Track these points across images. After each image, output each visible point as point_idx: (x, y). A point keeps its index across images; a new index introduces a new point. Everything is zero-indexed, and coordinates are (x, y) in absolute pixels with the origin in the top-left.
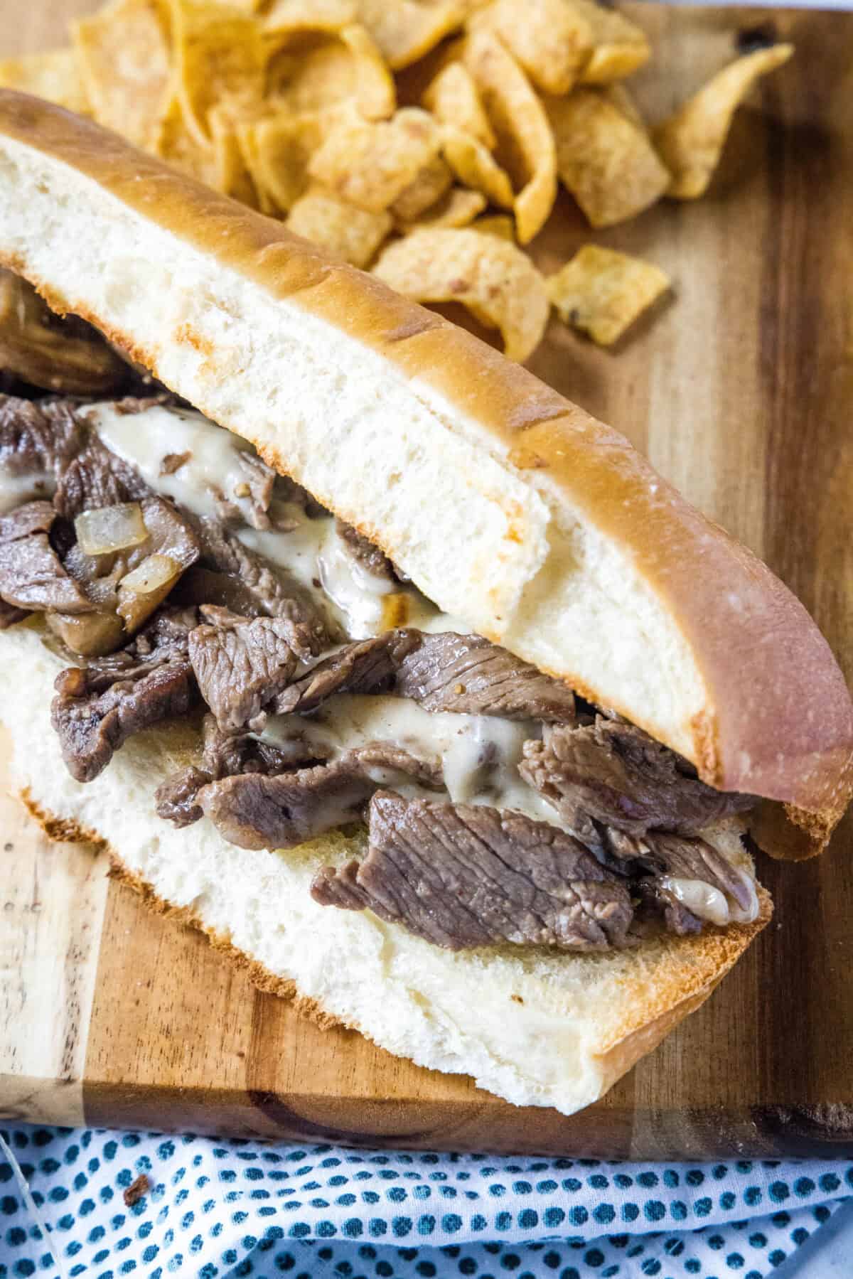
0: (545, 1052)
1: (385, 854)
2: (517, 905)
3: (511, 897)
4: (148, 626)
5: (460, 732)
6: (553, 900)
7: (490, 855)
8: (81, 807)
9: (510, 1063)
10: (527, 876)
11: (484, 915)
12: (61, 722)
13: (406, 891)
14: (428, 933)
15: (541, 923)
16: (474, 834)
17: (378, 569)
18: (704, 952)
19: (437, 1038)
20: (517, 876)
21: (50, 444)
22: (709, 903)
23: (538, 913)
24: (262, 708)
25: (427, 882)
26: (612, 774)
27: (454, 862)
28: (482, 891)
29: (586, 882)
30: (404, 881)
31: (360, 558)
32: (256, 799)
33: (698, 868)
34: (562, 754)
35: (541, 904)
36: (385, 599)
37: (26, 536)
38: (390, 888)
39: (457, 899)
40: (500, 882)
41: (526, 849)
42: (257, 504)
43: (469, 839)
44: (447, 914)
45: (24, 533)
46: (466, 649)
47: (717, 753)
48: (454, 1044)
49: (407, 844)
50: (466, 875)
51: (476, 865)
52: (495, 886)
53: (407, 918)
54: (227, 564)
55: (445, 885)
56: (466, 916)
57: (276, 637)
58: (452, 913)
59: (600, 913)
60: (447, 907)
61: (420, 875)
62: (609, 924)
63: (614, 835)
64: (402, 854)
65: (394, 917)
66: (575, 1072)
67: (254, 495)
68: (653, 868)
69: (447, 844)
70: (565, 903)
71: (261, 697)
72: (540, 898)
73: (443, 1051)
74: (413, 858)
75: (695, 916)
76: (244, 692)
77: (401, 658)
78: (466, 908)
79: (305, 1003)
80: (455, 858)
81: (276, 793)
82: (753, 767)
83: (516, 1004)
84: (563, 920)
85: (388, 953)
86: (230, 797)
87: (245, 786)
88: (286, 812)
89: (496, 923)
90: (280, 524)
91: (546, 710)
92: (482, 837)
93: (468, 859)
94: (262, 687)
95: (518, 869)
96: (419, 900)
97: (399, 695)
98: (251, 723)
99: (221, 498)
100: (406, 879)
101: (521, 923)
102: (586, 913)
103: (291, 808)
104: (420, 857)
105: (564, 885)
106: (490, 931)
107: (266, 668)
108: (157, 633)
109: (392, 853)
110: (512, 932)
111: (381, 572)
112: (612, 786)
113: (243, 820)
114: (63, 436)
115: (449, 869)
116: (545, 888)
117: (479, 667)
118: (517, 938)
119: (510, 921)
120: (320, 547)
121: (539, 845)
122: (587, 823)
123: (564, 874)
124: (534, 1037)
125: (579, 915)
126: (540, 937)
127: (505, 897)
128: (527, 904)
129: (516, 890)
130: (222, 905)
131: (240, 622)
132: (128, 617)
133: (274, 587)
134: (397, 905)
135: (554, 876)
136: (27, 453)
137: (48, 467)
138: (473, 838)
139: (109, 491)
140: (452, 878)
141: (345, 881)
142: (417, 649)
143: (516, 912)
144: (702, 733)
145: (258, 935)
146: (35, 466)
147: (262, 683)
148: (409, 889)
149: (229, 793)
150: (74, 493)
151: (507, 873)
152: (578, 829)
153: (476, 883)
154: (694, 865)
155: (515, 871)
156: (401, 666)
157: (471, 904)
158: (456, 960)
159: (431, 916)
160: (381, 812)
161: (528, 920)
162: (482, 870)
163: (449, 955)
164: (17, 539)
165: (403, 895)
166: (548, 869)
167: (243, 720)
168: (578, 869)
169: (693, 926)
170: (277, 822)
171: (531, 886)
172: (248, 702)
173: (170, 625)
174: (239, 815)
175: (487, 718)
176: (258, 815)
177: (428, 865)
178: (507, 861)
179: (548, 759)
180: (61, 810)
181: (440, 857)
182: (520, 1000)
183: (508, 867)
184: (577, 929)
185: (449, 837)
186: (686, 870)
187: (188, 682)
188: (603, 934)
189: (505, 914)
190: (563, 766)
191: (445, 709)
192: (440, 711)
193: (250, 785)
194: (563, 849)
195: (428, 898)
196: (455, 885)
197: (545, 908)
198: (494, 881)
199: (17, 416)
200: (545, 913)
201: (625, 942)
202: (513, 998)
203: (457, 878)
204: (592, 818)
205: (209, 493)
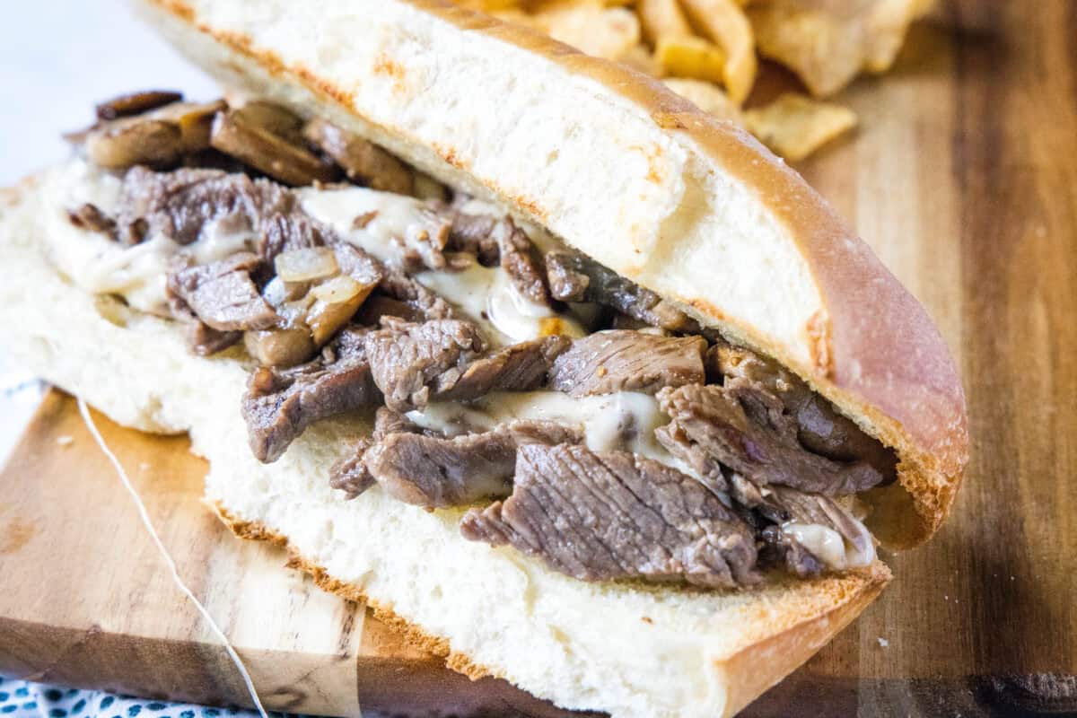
0: (674, 674)
1: (528, 491)
2: (648, 539)
3: (643, 530)
4: (333, 340)
5: (603, 408)
6: (681, 535)
7: (623, 489)
8: (267, 507)
9: (642, 690)
10: (657, 510)
11: (618, 546)
12: (249, 410)
13: (546, 524)
14: (566, 566)
15: (668, 554)
16: (609, 470)
17: (537, 297)
18: (823, 590)
19: (577, 672)
20: (647, 510)
21: (259, 207)
22: (826, 543)
23: (667, 546)
24: (424, 384)
25: (566, 517)
26: (736, 417)
27: (591, 497)
28: (615, 524)
29: (713, 518)
30: (544, 516)
31: (522, 289)
32: (416, 456)
33: (816, 516)
34: (690, 396)
35: (670, 539)
36: (542, 321)
37: (230, 272)
38: (531, 521)
39: (593, 532)
40: (633, 516)
41: (657, 484)
42: (434, 245)
43: (605, 475)
44: (583, 546)
45: (228, 270)
46: (610, 342)
47: (830, 351)
48: (591, 679)
49: (548, 481)
50: (602, 509)
51: (610, 498)
52: (628, 520)
53: (547, 552)
54: (406, 293)
55: (582, 519)
56: (600, 548)
57: (442, 333)
58: (589, 546)
59: (723, 543)
60: (583, 539)
61: (559, 510)
62: (732, 556)
63: (738, 481)
64: (543, 491)
65: (536, 551)
66: (700, 692)
67: (431, 238)
68: (775, 517)
69: (585, 480)
70: (692, 538)
71: (425, 376)
72: (669, 532)
73: (582, 687)
74: (553, 494)
75: (813, 556)
76: (409, 369)
77: (553, 358)
78: (600, 541)
79: (457, 658)
80: (591, 493)
81: (433, 452)
82: (863, 376)
83: (646, 624)
84: (690, 552)
85: (532, 595)
86: (392, 452)
87: (406, 442)
88: (443, 471)
89: (629, 554)
90: (453, 263)
91: (678, 377)
92: (616, 472)
93: (603, 492)
94: (426, 367)
95: (649, 503)
96: (557, 533)
97: (551, 390)
98: (414, 396)
99: (403, 244)
100: (547, 514)
101: (651, 555)
102: (711, 545)
103: (448, 467)
104: (559, 492)
105: (691, 520)
106: (623, 564)
107: (431, 352)
108: (341, 346)
109: (535, 490)
110: (643, 563)
111: (540, 300)
112: (735, 426)
113: (404, 476)
114: (270, 201)
115: (586, 504)
116: (674, 523)
117: (620, 353)
118: (646, 569)
119: (641, 553)
120: (489, 287)
121: (669, 481)
122: (713, 468)
123: (691, 509)
124: (663, 658)
125: (704, 547)
126: (668, 567)
127: (637, 530)
128: (657, 537)
129: (648, 524)
130: (387, 580)
131: (412, 326)
132: (315, 326)
133: (446, 310)
134: (538, 538)
135: (683, 512)
136: (239, 214)
137: (256, 227)
138: (608, 474)
139: (306, 236)
140: (589, 512)
141: (491, 517)
142: (568, 350)
143: (646, 545)
144: (816, 334)
145: (417, 602)
146: (245, 225)
147: (427, 364)
148: (549, 523)
149: (390, 448)
150: (275, 238)
151: (639, 506)
152: (706, 473)
153: (611, 517)
154: (813, 513)
155: (646, 506)
156: (553, 365)
157: (606, 536)
158: (593, 594)
159: (569, 549)
160: (526, 457)
161: (657, 554)
162: (615, 502)
163: (586, 588)
164: (223, 275)
165: (544, 528)
166: (676, 503)
167: (407, 394)
168: (705, 507)
169: (812, 568)
170: (434, 479)
171: (661, 521)
172: (412, 378)
173: (351, 337)
174: (400, 469)
175: (627, 393)
176: (418, 471)
177: (567, 500)
178: (640, 496)
179: (677, 399)
180: (248, 512)
181: (578, 492)
182: (650, 621)
183: (640, 501)
184: (701, 559)
185: (586, 474)
186: (805, 517)
187: (364, 375)
188: (727, 567)
189: (636, 545)
190: (691, 405)
191: (590, 393)
192: (586, 396)
193: (410, 441)
194: (691, 488)
195: (567, 531)
196: (590, 519)
197: (673, 542)
198: (627, 515)
199: (233, 186)
200: (673, 546)
201: (748, 576)
202: (644, 619)
203: (594, 512)
204: (720, 463)
205: (394, 243)
